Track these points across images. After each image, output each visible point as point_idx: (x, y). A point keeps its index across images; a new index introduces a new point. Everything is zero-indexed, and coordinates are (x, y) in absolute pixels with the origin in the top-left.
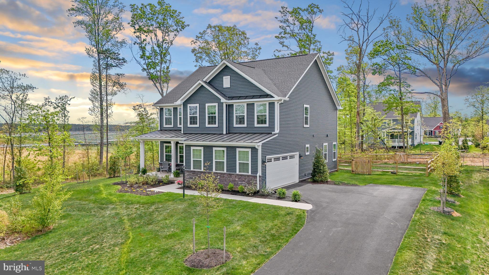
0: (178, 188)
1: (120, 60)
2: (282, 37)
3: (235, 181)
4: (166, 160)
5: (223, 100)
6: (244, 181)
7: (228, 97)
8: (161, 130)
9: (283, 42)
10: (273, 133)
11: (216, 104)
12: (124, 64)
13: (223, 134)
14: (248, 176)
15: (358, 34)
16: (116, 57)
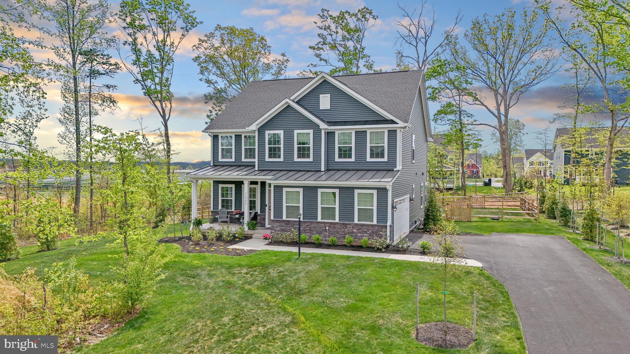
0: (266, 245)
1: (111, 65)
2: (318, 48)
3: (353, 232)
4: (223, 206)
5: (323, 126)
6: (366, 232)
7: (327, 122)
8: (215, 166)
9: (320, 55)
10: (395, 169)
11: (311, 131)
12: (118, 71)
13: (320, 171)
14: (373, 226)
15: (417, 49)
16: (104, 61)
